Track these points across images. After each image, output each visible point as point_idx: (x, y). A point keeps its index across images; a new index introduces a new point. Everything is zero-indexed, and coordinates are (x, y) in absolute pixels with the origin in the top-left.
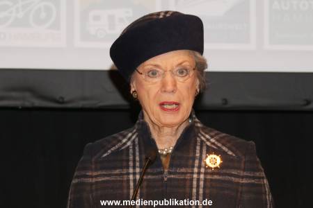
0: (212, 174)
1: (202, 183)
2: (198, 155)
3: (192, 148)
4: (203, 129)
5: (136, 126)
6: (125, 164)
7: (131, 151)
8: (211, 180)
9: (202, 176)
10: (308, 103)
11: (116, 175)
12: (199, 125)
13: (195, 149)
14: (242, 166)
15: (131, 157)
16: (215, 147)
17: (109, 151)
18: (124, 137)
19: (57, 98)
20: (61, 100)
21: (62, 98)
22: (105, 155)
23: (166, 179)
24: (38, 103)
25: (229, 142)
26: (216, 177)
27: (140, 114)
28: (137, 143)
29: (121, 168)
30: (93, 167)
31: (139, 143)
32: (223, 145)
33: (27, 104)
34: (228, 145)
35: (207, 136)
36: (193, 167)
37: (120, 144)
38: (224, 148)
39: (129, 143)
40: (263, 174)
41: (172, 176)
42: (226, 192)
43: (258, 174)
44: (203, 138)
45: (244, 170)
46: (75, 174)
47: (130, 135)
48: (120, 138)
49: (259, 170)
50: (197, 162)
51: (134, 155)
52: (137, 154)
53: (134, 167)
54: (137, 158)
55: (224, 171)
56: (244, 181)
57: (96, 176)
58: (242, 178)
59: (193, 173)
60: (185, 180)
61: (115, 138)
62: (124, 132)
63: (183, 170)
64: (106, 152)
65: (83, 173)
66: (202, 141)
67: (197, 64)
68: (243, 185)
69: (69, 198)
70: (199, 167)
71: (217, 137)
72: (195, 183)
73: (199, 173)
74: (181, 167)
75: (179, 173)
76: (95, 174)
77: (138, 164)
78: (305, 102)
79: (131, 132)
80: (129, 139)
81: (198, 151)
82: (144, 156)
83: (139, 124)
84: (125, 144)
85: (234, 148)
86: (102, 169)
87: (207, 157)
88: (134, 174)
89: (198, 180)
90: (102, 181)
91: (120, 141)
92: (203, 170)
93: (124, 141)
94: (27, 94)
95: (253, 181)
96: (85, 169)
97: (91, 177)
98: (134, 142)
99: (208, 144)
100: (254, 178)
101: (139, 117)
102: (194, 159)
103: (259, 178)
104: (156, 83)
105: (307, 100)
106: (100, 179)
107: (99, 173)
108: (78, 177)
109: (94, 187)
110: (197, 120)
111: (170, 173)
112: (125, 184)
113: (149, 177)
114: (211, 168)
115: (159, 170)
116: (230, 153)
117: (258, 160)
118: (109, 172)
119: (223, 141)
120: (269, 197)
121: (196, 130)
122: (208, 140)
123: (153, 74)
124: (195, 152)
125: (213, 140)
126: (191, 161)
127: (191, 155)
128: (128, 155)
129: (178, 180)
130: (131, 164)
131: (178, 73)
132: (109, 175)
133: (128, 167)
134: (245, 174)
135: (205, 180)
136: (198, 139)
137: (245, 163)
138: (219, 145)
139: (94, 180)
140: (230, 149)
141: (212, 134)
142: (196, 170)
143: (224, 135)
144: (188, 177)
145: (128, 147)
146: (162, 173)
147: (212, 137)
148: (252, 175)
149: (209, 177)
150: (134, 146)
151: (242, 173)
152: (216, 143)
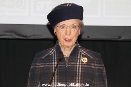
0: (84, 65)
1: (80, 68)
2: (79, 58)
3: (77, 55)
4: (81, 48)
5: (55, 46)
6: (51, 61)
7: (53, 56)
8: (84, 67)
9: (80, 66)
10: (120, 38)
11: (48, 65)
12: (79, 46)
13: (78, 55)
14: (96, 62)
15: (53, 58)
16: (85, 55)
17: (45, 56)
18: (51, 50)
19: (24, 35)
20: (26, 36)
21: (26, 35)
22: (43, 57)
23: (67, 66)
24: (17, 37)
25: (91, 53)
26: (86, 66)
27: (57, 42)
28: (55, 53)
29: (50, 62)
30: (39, 62)
31: (56, 53)
32: (89, 54)
33: (13, 37)
34: (90, 54)
35: (83, 51)
36: (77, 62)
37: (49, 53)
38: (89, 55)
39: (52, 53)
40: (103, 65)
41: (69, 65)
42: (90, 72)
43: (101, 65)
44: (81, 51)
45: (96, 64)
46: (32, 64)
47: (53, 50)
48: (49, 51)
49: (102, 64)
50: (78, 60)
51: (54, 57)
52: (56, 57)
53: (55, 62)
54: (56, 59)
55: (89, 64)
56: (96, 68)
57: (40, 65)
58: (96, 66)
59: (77, 64)
60: (74, 67)
61: (47, 51)
62: (51, 49)
63: (73, 63)
64: (44, 56)
65: (35, 64)
66: (80, 53)
67: (80, 24)
68: (96, 69)
69: (30, 74)
70: (79, 62)
71: (86, 51)
72: (78, 68)
73: (79, 65)
74: (73, 62)
75: (72, 64)
76: (39, 64)
77: (56, 61)
78: (119, 38)
79: (53, 49)
80: (52, 51)
81: (79, 56)
82: (58, 58)
83: (56, 45)
84: (51, 53)
85: (93, 55)
86: (42, 62)
87: (82, 58)
88: (55, 64)
89: (79, 67)
90: (42, 67)
91: (49, 52)
92: (81, 63)
93: (51, 52)
94: (13, 34)
95: (100, 68)
96: (36, 62)
97: (38, 65)
98: (54, 52)
99: (83, 53)
100: (100, 67)
101: (57, 43)
102: (77, 59)
103: (102, 67)
104: (63, 31)
105: (120, 37)
106: (42, 66)
107: (41, 64)
108: (33, 66)
109: (39, 69)
110: (79, 44)
111: (68, 64)
112: (51, 68)
113: (60, 66)
114: (84, 63)
115: (64, 63)
116: (91, 57)
117: (102, 60)
118: (45, 64)
119: (89, 53)
120: (105, 74)
121: (78, 48)
122: (83, 52)
123: (62, 27)
124: (78, 57)
125: (84, 52)
126: (76, 60)
127: (76, 57)
128: (52, 57)
129: (71, 67)
130: (53, 61)
131: (72, 28)
132: (45, 65)
133: (52, 62)
134: (97, 65)
135: (82, 67)
136: (79, 51)
137: (97, 61)
138: (87, 54)
139: (39, 67)
140: (91, 55)
141: (84, 50)
142: (78, 63)
143: (89, 50)
144: (75, 66)
145: (52, 54)
146: (65, 64)
147: (84, 51)
148: (99, 65)
149: (83, 66)
150: (54, 54)
151: (96, 65)
152: (86, 53)
